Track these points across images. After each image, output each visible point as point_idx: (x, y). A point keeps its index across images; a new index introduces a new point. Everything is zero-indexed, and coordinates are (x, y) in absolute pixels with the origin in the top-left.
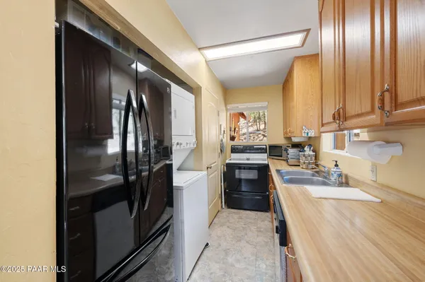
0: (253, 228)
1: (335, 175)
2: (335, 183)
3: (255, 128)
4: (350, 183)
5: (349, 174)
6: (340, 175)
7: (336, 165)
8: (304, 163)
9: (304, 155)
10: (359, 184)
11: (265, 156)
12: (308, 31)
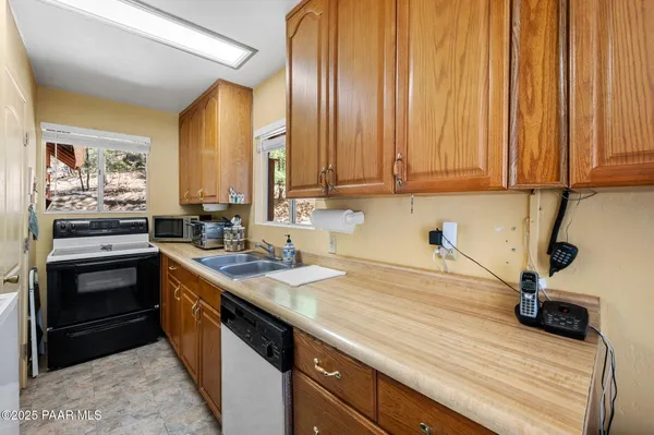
0: (137, 383)
1: (289, 254)
2: (291, 263)
3: (75, 183)
4: (304, 260)
5: (302, 250)
6: (293, 253)
7: (289, 241)
8: (232, 243)
9: (231, 231)
10: (316, 259)
11: (144, 238)
12: (255, 51)
